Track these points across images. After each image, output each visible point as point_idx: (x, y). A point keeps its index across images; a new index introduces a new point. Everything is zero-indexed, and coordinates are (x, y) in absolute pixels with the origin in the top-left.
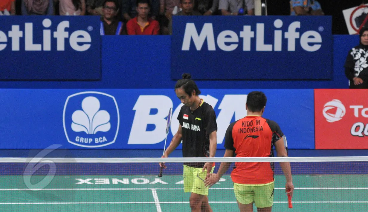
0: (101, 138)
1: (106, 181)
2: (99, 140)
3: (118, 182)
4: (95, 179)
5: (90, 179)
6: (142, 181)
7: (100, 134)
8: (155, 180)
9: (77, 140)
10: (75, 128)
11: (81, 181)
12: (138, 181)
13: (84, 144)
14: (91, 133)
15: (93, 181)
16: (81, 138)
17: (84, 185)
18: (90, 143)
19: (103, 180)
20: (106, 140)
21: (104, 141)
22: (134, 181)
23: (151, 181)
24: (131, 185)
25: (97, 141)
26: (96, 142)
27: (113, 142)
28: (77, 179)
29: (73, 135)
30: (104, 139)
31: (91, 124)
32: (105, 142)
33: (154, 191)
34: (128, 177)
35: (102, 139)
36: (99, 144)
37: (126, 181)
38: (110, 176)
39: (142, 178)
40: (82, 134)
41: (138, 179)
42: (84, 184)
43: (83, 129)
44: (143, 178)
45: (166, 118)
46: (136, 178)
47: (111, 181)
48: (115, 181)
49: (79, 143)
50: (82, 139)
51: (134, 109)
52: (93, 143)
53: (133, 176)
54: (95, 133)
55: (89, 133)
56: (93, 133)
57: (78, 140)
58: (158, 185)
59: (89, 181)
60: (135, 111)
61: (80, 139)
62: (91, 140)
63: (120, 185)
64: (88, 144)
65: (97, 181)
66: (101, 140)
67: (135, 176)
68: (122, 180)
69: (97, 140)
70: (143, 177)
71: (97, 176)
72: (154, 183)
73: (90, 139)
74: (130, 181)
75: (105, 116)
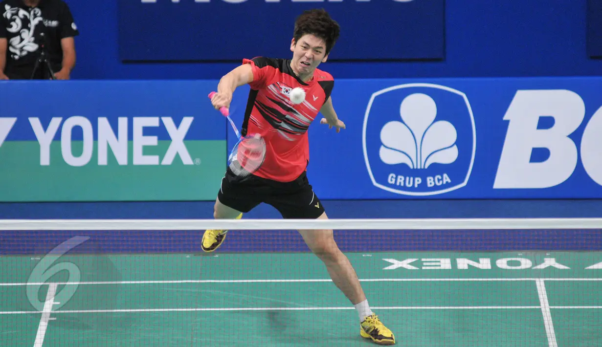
0: (440, 177)
1: (445, 263)
2: (434, 181)
3: (468, 265)
4: (423, 260)
5: (414, 260)
6: (519, 264)
7: (436, 169)
8: (543, 262)
9: (391, 180)
10: (387, 157)
11: (396, 264)
12: (509, 263)
13: (404, 188)
14: (419, 167)
15: (418, 264)
16: (399, 177)
17: (401, 272)
18: (416, 186)
19: (439, 262)
20: (449, 181)
21: (445, 183)
22: (502, 263)
23: (535, 264)
24: (495, 271)
25: (431, 184)
26: (429, 185)
27: (464, 184)
28: (386, 260)
29: (383, 170)
30: (446, 178)
31: (418, 147)
32: (447, 185)
33: (540, 283)
34: (490, 254)
35: (442, 179)
36: (436, 188)
37: (485, 263)
38: (452, 254)
39: (517, 256)
40: (401, 169)
41: (509, 259)
42: (401, 269)
43: (403, 160)
44: (521, 257)
45: (571, 136)
46: (506, 257)
47: (454, 264)
48: (463, 263)
49: (394, 186)
50: (401, 179)
51: (505, 118)
52: (423, 187)
53: (500, 254)
54: (426, 167)
55: (415, 167)
56: (422, 167)
57: (394, 180)
58: (550, 271)
59: (411, 264)
60: (507, 122)
61: (396, 179)
62: (418, 181)
63: (472, 271)
64: (412, 189)
65: (425, 264)
66: (439, 180)
67: (505, 253)
68: (478, 262)
69: (430, 182)
70: (519, 254)
71: (428, 253)
72: (542, 266)
73: (417, 179)
74: (493, 264)
75: (447, 132)
